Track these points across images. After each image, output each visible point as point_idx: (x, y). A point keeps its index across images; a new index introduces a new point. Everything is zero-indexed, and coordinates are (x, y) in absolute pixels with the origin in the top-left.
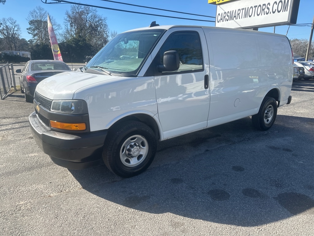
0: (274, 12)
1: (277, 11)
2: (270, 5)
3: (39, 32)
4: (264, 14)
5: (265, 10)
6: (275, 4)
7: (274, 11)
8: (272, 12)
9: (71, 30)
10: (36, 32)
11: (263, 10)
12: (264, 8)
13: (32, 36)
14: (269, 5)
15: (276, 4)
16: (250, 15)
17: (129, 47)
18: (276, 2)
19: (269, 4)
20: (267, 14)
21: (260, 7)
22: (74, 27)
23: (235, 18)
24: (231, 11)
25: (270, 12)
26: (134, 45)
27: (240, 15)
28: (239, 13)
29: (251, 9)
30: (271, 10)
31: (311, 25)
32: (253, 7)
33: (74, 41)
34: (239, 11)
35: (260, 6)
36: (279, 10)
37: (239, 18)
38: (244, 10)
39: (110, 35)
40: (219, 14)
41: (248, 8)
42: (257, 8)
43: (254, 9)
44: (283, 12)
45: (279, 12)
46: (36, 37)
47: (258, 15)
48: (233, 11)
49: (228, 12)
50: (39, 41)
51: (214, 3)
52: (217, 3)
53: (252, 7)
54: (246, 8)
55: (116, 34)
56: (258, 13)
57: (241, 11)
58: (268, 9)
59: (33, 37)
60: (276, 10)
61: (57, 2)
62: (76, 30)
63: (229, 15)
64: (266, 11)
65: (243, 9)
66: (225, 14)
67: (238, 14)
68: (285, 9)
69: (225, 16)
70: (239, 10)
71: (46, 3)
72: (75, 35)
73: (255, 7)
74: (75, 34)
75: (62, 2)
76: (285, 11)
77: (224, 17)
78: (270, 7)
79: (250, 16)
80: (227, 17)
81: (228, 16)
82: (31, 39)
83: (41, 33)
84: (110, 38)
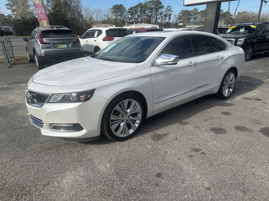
3: (17, 7)
9: (48, 5)
10: (14, 7)
13: (11, 12)
17: (100, 20)
22: (50, 3)
26: (104, 18)
33: (52, 16)
39: (82, 9)
46: (15, 13)
50: (18, 16)
55: (88, 9)
59: (12, 13)
62: (52, 6)
74: (52, 9)
82: (9, 15)
83: (20, 8)
84: (83, 13)
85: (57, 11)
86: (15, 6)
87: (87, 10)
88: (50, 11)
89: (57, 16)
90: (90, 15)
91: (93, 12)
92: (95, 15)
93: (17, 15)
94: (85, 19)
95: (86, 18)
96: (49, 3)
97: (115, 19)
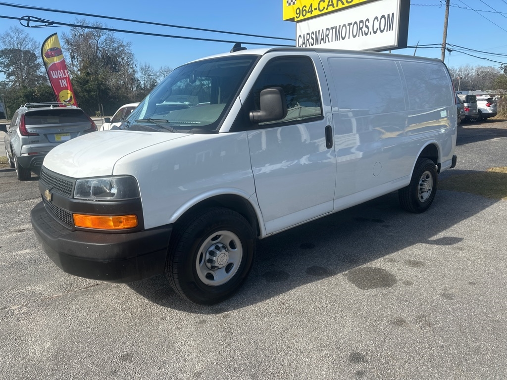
0: (375, 33)
1: (379, 30)
2: (369, 22)
3: (16, 68)
4: (363, 35)
5: (363, 30)
6: (376, 20)
7: (375, 30)
8: (372, 32)
9: (72, 64)
10: (12, 68)
11: (361, 29)
12: (361, 26)
13: (5, 76)
14: (367, 22)
15: (378, 21)
16: (343, 36)
18: (376, 18)
19: (367, 20)
20: (366, 34)
21: (355, 25)
22: (77, 59)
23: (322, 41)
24: (316, 32)
25: (370, 32)
27: (330, 36)
28: (327, 33)
29: (344, 28)
30: (371, 30)
31: (441, 46)
32: (347, 25)
33: (78, 82)
34: (328, 31)
35: (356, 23)
36: (382, 29)
37: (329, 42)
38: (334, 30)
39: (138, 69)
40: (300, 36)
41: (340, 26)
42: (351, 26)
43: (348, 27)
44: (387, 31)
45: (382, 31)
46: (12, 78)
47: (354, 37)
48: (319, 31)
49: (313, 33)
50: (18, 84)
51: (292, 20)
52: (296, 19)
53: (344, 25)
54: (336, 27)
55: (149, 67)
56: (355, 34)
57: (331, 31)
58: (367, 27)
59: (7, 78)
60: (377, 28)
61: (46, 25)
62: (80, 64)
63: (314, 37)
64: (365, 31)
65: (332, 28)
66: (308, 36)
67: (327, 36)
68: (390, 27)
69: (308, 38)
70: (328, 29)
71: (28, 26)
72: (79, 73)
73: (350, 24)
74: (79, 70)
75: (54, 25)
76: (390, 30)
77: (308, 40)
78: (370, 25)
79: (343, 39)
80: (311, 40)
81: (312, 38)
82: (3, 81)
83: (21, 70)
84: (138, 75)
85: (88, 74)
86: (12, 66)
87: (145, 70)
88: (77, 74)
89: (87, 81)
90: (152, 79)
91: (158, 74)
92: (161, 78)
93: (16, 82)
94: (143, 86)
95: (145, 84)
96: (75, 59)
97: (198, 86)
